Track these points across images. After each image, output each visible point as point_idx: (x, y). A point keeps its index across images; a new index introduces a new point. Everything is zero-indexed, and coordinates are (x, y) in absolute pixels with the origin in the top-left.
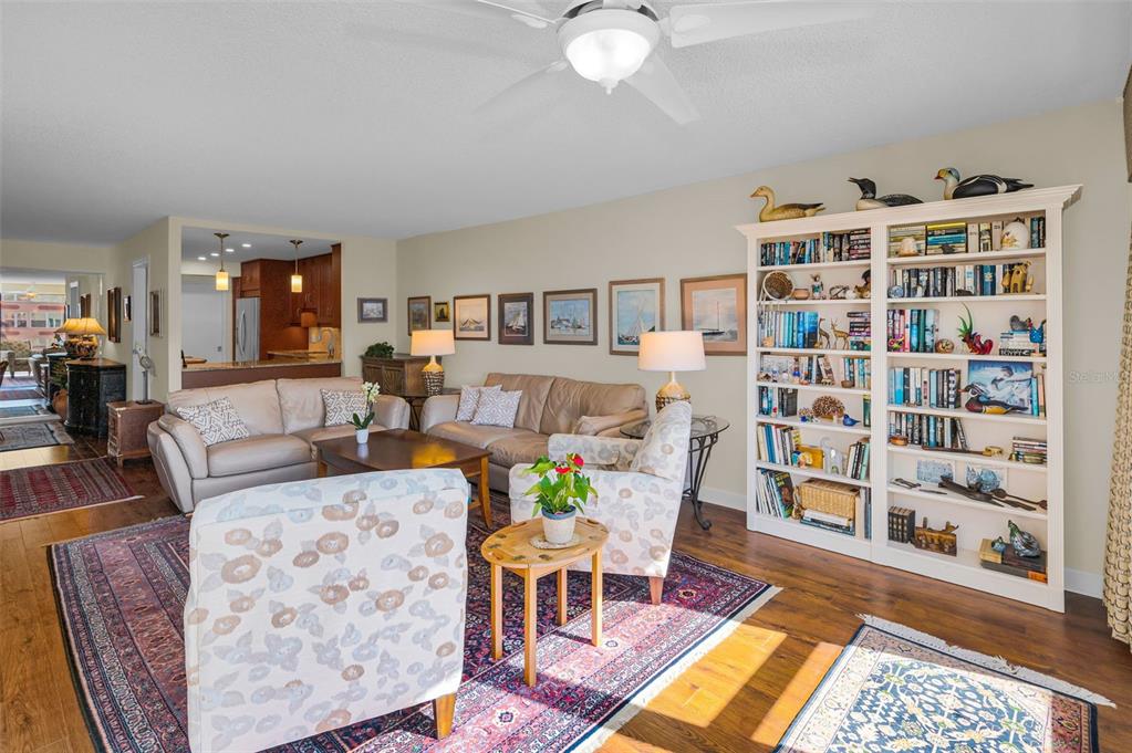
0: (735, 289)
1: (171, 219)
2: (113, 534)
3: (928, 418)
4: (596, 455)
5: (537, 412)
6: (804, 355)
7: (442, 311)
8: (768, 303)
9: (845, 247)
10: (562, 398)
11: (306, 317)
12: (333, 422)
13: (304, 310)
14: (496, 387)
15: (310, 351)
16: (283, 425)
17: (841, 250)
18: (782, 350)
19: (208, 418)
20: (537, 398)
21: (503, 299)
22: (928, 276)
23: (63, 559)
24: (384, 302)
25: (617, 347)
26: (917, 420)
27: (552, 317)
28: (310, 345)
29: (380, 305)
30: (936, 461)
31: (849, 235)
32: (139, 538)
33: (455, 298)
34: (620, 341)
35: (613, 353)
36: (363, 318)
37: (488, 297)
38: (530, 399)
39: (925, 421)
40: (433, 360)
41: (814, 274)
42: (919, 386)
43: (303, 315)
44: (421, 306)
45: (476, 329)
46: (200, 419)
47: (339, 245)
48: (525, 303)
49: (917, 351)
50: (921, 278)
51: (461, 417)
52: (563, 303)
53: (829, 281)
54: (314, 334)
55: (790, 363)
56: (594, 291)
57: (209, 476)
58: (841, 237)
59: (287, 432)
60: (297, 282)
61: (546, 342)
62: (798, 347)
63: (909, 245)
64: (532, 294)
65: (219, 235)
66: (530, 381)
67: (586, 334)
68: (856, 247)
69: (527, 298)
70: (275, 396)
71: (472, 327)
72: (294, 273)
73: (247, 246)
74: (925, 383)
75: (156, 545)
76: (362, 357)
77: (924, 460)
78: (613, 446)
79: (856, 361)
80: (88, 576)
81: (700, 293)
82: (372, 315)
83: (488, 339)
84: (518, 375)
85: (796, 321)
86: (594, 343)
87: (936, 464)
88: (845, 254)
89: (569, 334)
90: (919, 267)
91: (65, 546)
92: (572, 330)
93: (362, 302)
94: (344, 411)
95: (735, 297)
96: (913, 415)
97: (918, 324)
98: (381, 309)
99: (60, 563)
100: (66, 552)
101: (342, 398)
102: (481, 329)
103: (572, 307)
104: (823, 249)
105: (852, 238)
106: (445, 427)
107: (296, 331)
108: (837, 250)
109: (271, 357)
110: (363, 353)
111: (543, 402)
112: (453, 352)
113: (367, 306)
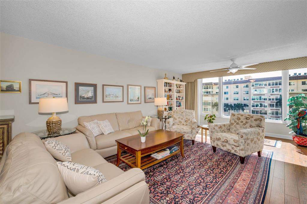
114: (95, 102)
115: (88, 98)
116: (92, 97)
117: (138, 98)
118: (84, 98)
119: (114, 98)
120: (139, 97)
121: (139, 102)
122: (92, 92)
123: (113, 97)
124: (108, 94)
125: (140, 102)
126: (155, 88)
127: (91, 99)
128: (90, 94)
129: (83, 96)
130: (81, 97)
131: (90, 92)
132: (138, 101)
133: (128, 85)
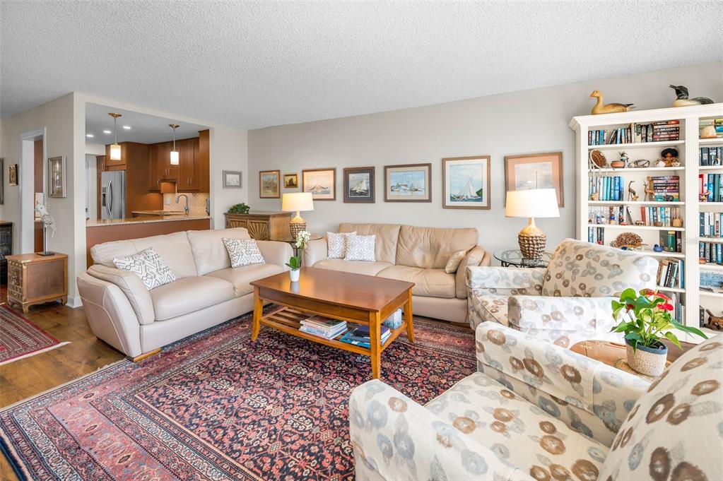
0: (551, 163)
1: (75, 94)
2: (62, 390)
3: (716, 245)
4: (511, 282)
5: (392, 249)
6: (617, 205)
7: (291, 181)
8: (597, 170)
9: (650, 134)
10: (414, 240)
11: (164, 186)
12: (238, 264)
13: (164, 180)
14: (353, 233)
15: (164, 210)
16: (197, 269)
17: (647, 136)
18: (601, 202)
19: (143, 266)
20: (391, 240)
21: (347, 172)
22: (717, 152)
23: (17, 436)
24: (240, 174)
25: (449, 203)
26: (708, 247)
27: (391, 183)
28: (164, 206)
29: (238, 176)
30: (715, 272)
31: (652, 126)
32: (97, 392)
33: (304, 171)
34: (452, 199)
35: (444, 206)
36: (226, 185)
37: (334, 170)
38: (384, 241)
39: (714, 247)
40: (298, 214)
41: (621, 152)
42: (712, 224)
43: (163, 184)
44: (272, 177)
45: (323, 193)
46: (137, 267)
47: (207, 131)
48: (368, 174)
49: (714, 201)
50: (711, 154)
51: (332, 255)
52: (402, 173)
53: (632, 155)
54: (169, 199)
55: (606, 211)
56: (429, 165)
57: (155, 321)
58: (647, 127)
59: (200, 274)
60: (174, 158)
61: (386, 200)
62: (615, 200)
63: (711, 131)
64: (374, 167)
65: (112, 115)
66: (381, 229)
67: (423, 194)
68: (659, 134)
69: (371, 170)
70: (188, 245)
71: (320, 191)
72: (172, 150)
73: (127, 128)
74: (717, 222)
75: (123, 399)
76: (225, 214)
77: (705, 272)
78: (523, 274)
79: (659, 209)
80: (65, 457)
81: (521, 165)
82: (233, 184)
83: (334, 199)
84: (368, 224)
85: (613, 183)
86: (429, 200)
87: (714, 275)
88: (650, 138)
89: (409, 195)
90: (710, 147)
91: (10, 417)
92: (410, 192)
93: (225, 173)
94: (245, 255)
95: (551, 167)
96: (705, 243)
97: (714, 184)
98: (238, 179)
99: (15, 443)
100: (16, 424)
101: (241, 244)
102: (328, 193)
103: (410, 176)
104: (634, 134)
105: (655, 127)
106: (322, 263)
107: (153, 197)
108: (645, 136)
109: (135, 216)
110: (226, 211)
111: (396, 243)
112: (312, 209)
113: (229, 176)
114: (371, 199)
115: (361, 193)
116: (367, 191)
117: (480, 193)
118: (354, 193)
119: (409, 193)
120: (481, 190)
121: (484, 203)
122: (367, 183)
123: (405, 190)
124: (395, 184)
125: (486, 205)
126: (560, 154)
127: (365, 194)
128: (364, 186)
129: (354, 189)
130: (351, 191)
131: (365, 182)
132: (480, 200)
133: (444, 161)
